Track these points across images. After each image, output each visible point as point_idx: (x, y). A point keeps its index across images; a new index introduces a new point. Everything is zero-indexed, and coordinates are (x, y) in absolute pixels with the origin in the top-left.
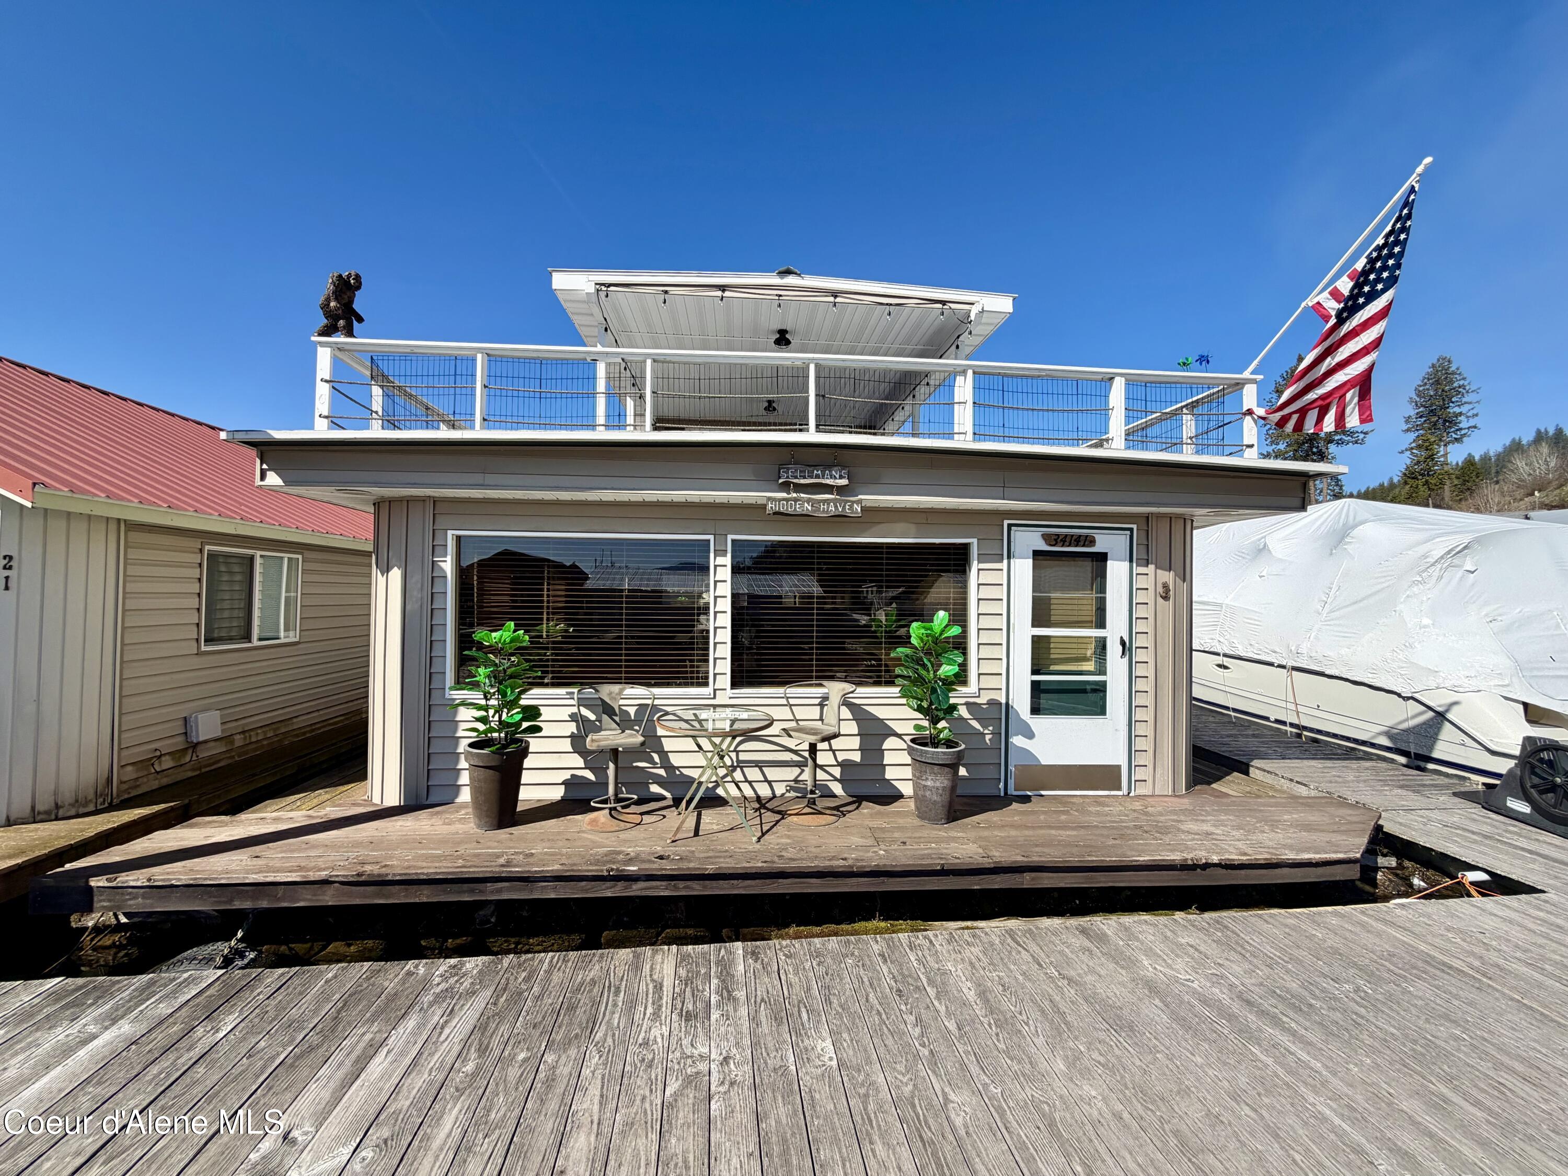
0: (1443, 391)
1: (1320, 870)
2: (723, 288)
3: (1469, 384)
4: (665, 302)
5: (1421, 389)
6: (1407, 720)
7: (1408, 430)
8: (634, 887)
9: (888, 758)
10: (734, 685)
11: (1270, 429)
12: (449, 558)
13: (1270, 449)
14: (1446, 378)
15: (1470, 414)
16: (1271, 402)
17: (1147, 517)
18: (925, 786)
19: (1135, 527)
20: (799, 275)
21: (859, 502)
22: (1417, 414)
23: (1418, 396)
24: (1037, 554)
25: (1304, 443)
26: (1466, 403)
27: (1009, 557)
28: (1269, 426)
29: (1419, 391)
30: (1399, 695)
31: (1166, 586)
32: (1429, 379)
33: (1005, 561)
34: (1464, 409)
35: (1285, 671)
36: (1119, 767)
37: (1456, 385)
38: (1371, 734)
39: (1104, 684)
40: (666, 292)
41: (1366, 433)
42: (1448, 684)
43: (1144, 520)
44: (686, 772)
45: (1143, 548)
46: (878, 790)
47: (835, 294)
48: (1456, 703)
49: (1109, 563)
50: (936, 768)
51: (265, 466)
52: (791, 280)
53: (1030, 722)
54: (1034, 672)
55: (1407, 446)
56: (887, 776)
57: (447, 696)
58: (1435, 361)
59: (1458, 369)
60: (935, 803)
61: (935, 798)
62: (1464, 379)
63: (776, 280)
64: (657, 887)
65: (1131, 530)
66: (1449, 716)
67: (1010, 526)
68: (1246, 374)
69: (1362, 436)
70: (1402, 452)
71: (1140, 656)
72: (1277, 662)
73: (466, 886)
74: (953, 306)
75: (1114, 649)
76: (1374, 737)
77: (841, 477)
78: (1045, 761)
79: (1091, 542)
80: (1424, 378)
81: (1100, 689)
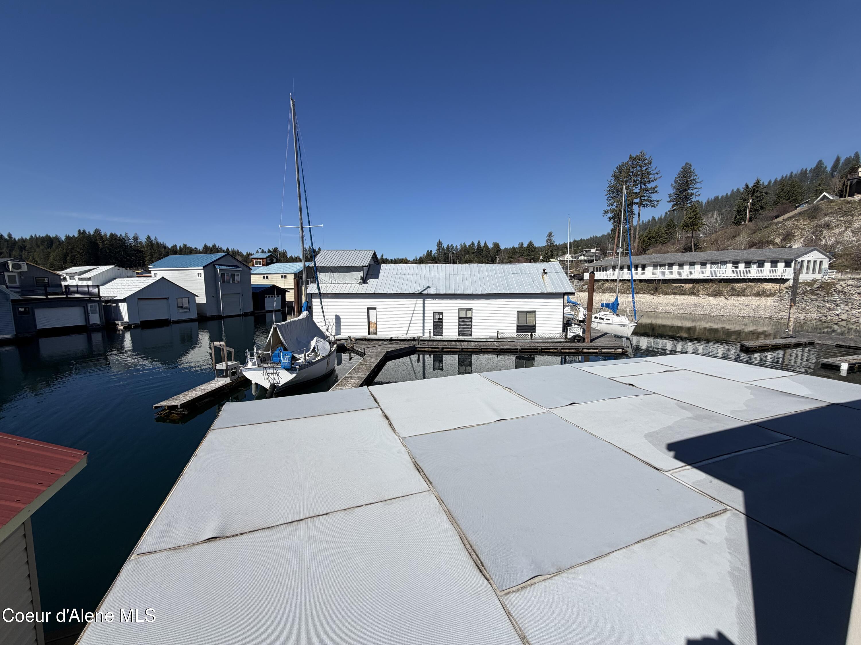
0: (686, 181)
3: (698, 178)
5: (677, 179)
7: (670, 201)
11: (609, 197)
13: (609, 208)
14: (688, 175)
15: (697, 194)
16: (611, 182)
22: (674, 193)
26: (696, 188)
28: (609, 195)
29: (676, 181)
32: (681, 175)
34: (694, 192)
37: (692, 178)
41: (658, 201)
58: (684, 165)
59: (693, 170)
62: (696, 175)
69: (656, 203)
80: (679, 174)
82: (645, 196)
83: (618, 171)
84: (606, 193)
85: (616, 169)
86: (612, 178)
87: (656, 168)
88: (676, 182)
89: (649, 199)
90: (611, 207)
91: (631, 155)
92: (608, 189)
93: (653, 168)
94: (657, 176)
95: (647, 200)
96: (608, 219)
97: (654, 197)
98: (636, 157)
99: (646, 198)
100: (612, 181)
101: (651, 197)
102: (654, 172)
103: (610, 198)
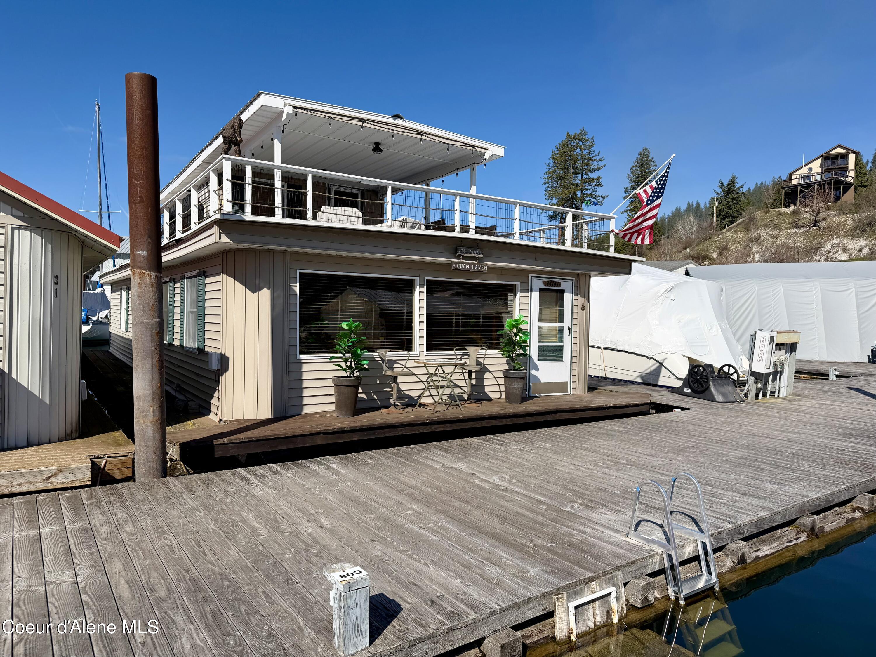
0: (645, 172)
1: (639, 408)
2: (362, 120)
4: (331, 125)
5: (634, 169)
6: (650, 368)
8: (433, 427)
9: (486, 382)
10: (427, 350)
12: (298, 284)
14: (647, 163)
17: (578, 275)
18: (514, 388)
19: (574, 279)
20: (403, 119)
21: (486, 265)
22: (631, 186)
23: (632, 174)
24: (541, 290)
25: (568, 201)
27: (531, 291)
30: (647, 357)
31: (583, 304)
32: (638, 163)
33: (530, 293)
35: (600, 350)
36: (567, 382)
37: (651, 169)
38: (635, 377)
39: (562, 347)
40: (331, 118)
41: (604, 198)
42: (665, 351)
43: (576, 276)
44: (406, 392)
45: (576, 288)
46: (482, 396)
47: (421, 133)
48: (666, 359)
49: (565, 294)
50: (519, 379)
51: (221, 231)
52: (399, 122)
53: (537, 364)
54: (539, 342)
55: (625, 209)
56: (486, 390)
57: (298, 358)
58: (641, 151)
59: (653, 158)
60: (518, 394)
61: (518, 392)
62: (656, 166)
63: (392, 121)
64: (440, 427)
65: (573, 280)
66: (664, 364)
67: (532, 277)
68: (611, 215)
69: (601, 199)
70: (622, 213)
71: (574, 334)
72: (596, 345)
73: (372, 432)
74: (478, 149)
75: (566, 332)
76: (635, 379)
77: (480, 254)
78: (543, 381)
79: (559, 284)
80: (636, 162)
81: (561, 349)
82: (587, 190)
83: (558, 152)
84: (543, 181)
85: (555, 149)
86: (550, 161)
87: (599, 153)
88: (633, 172)
89: (594, 193)
90: (550, 201)
91: (568, 133)
92: (546, 176)
93: (596, 153)
94: (601, 164)
95: (591, 195)
96: (548, 218)
97: (600, 191)
98: (575, 136)
99: (589, 192)
100: (551, 165)
101: (596, 191)
102: (598, 158)
103: (549, 189)
